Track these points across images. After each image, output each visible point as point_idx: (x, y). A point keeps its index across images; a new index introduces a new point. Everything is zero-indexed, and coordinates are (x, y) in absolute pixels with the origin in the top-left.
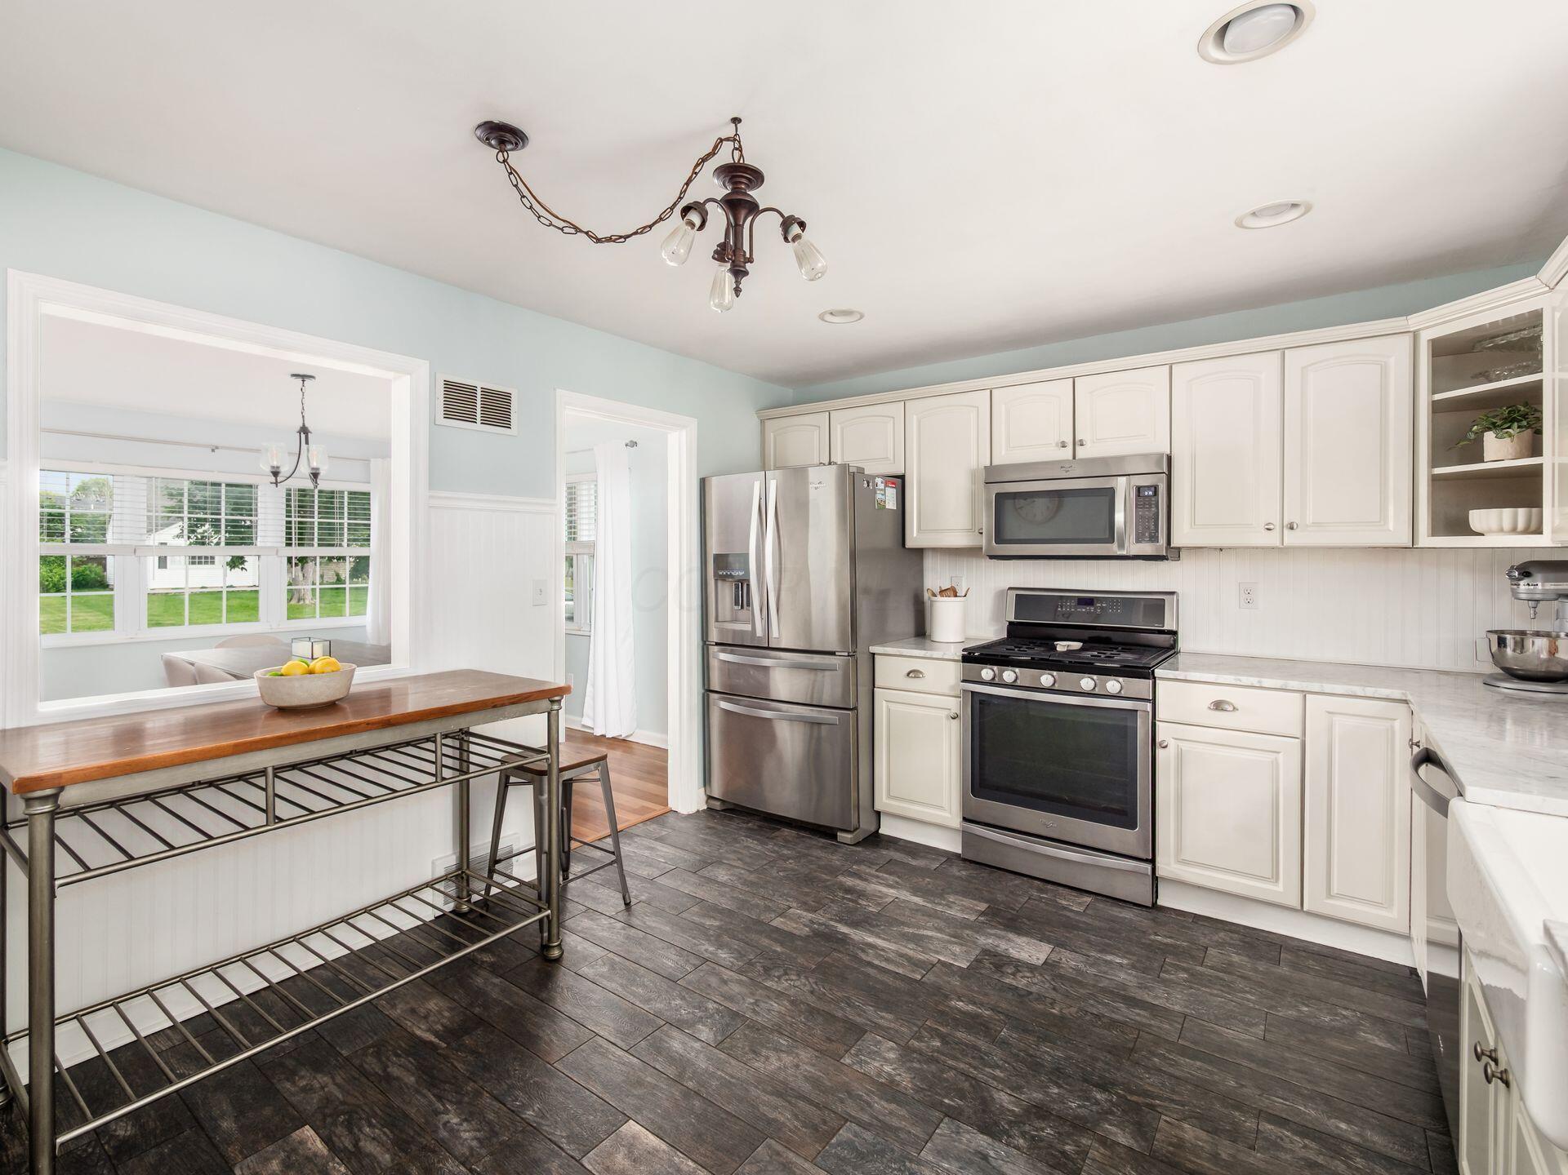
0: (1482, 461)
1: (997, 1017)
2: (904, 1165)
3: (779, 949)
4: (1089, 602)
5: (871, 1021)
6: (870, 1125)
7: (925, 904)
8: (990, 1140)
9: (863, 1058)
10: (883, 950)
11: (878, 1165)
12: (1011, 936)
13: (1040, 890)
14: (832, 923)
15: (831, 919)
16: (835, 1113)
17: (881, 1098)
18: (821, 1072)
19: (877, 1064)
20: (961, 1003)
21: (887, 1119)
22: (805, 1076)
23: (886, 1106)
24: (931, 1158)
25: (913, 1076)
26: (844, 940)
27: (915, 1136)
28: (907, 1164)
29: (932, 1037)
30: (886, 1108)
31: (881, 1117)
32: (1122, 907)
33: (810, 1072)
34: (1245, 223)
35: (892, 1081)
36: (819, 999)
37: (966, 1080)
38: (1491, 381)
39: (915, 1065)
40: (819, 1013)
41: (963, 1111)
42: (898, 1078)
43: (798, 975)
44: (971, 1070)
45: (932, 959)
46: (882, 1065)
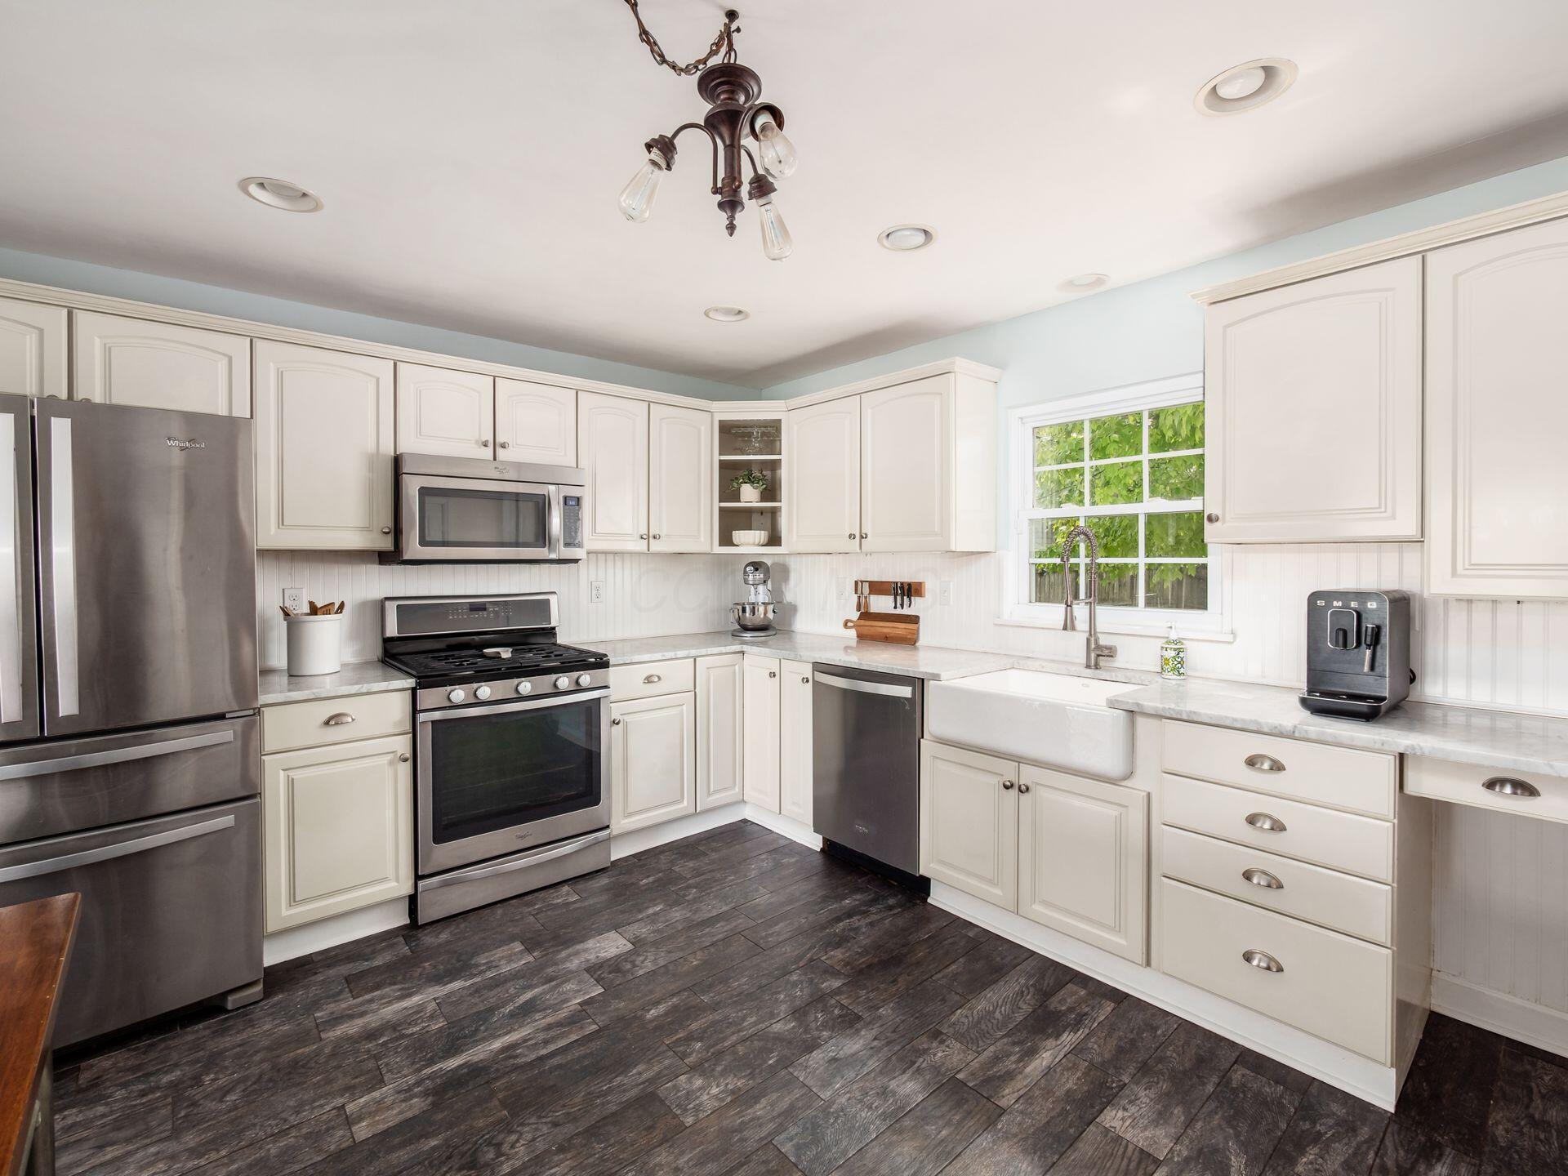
0: (739, 501)
1: (684, 997)
2: (833, 1113)
3: (434, 1143)
4: (481, 608)
5: (640, 1084)
6: (781, 1124)
7: (469, 982)
8: (819, 1051)
9: (691, 1106)
10: (525, 1041)
11: (828, 1132)
12: (579, 947)
13: (528, 905)
14: (427, 1071)
15: (419, 1070)
16: (758, 1150)
17: (751, 1107)
18: (695, 1148)
19: (705, 1097)
20: (652, 1012)
21: (777, 1111)
22: (695, 1165)
23: (762, 1106)
24: (829, 1093)
25: (732, 1075)
26: (475, 1071)
27: (802, 1096)
28: (832, 1110)
29: (689, 1045)
30: (765, 1107)
31: (775, 1114)
32: (593, 879)
33: (690, 1159)
34: (711, 315)
35: (733, 1092)
36: (575, 1120)
37: (752, 1042)
38: (743, 455)
39: (719, 1068)
40: (599, 1127)
41: (786, 1055)
42: (730, 1087)
43: (511, 1132)
44: (741, 1034)
45: (572, 1008)
46: (708, 1094)
